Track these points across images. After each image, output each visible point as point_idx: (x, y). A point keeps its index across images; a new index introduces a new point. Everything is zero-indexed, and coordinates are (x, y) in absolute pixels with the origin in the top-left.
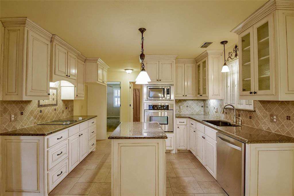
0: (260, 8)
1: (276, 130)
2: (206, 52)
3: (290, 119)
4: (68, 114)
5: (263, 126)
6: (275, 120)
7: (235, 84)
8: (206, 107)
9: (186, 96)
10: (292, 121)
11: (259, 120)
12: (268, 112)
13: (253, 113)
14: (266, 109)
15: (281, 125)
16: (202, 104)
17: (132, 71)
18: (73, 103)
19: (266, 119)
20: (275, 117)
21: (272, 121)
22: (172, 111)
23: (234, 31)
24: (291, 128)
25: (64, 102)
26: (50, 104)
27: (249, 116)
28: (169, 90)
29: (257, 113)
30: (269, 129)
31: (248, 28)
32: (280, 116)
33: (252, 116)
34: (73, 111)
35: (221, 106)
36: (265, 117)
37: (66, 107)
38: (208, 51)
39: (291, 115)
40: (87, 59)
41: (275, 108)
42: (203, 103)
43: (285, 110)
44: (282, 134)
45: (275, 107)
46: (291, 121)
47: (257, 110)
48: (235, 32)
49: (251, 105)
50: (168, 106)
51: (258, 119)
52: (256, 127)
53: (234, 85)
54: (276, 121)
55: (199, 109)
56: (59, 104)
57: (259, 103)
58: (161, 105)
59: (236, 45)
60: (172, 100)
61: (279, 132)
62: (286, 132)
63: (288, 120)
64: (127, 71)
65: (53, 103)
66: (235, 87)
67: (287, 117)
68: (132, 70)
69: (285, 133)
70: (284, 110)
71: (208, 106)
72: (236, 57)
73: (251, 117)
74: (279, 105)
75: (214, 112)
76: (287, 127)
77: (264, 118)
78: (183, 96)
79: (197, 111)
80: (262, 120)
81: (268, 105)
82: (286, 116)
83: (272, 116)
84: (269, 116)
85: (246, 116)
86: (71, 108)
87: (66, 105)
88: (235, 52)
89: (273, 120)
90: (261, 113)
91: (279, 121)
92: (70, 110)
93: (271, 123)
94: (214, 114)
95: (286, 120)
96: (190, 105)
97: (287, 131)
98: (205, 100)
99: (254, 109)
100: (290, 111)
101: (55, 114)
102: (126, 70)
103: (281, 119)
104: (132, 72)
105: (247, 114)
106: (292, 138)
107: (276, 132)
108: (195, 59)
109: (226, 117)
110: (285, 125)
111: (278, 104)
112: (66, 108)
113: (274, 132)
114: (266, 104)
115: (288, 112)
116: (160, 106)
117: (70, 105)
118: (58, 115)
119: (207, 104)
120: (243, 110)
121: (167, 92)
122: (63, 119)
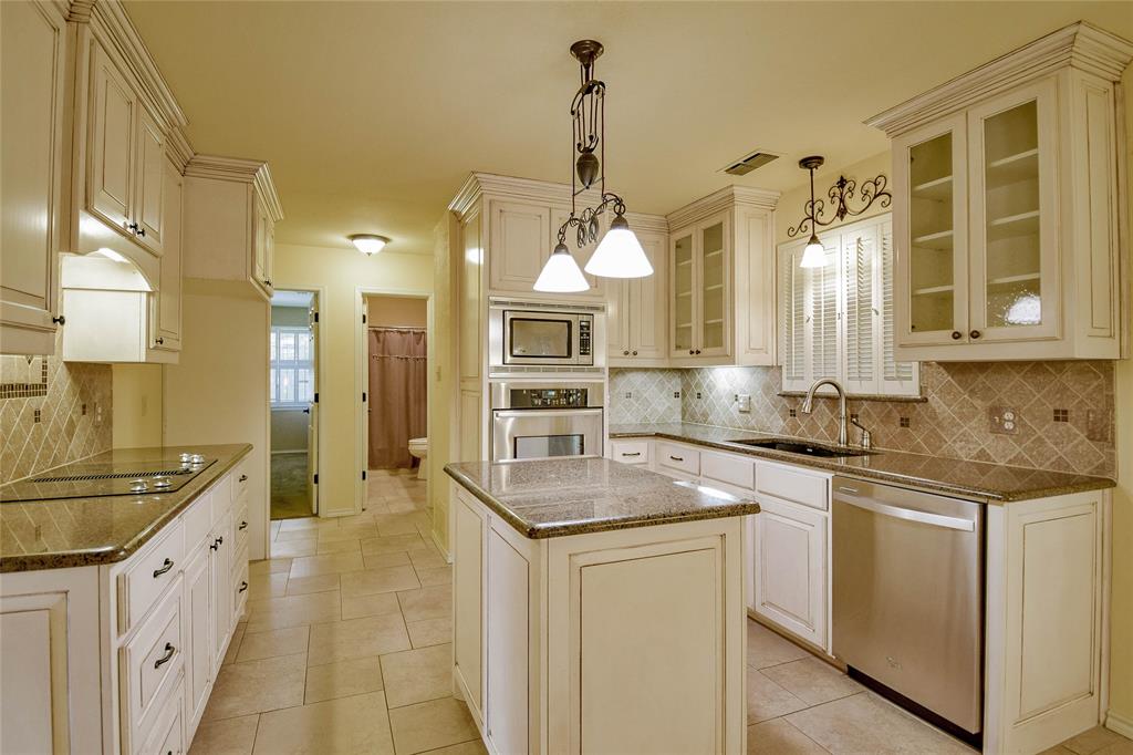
0: (1013, 53)
1: (1012, 457)
2: (728, 192)
3: (1066, 420)
4: (90, 442)
5: (958, 445)
6: (1009, 426)
7: (838, 311)
8: (692, 396)
9: (635, 354)
10: (1076, 424)
11: (943, 429)
12: (979, 402)
13: (914, 407)
14: (972, 393)
15: (1033, 438)
16: (676, 383)
17: (381, 244)
18: (111, 382)
19: (973, 424)
20: (1008, 416)
21: (997, 429)
22: (600, 411)
23: (877, 122)
24: (1071, 445)
25: (73, 377)
26: (15, 381)
27: (897, 416)
28: (588, 328)
29: (933, 405)
30: (982, 455)
31: (943, 116)
32: (1029, 410)
33: (913, 416)
34: (111, 423)
35: (767, 389)
36: (965, 418)
37: (81, 403)
38: (737, 190)
39: (1070, 406)
40: (199, 158)
41: (1009, 386)
42: (679, 381)
43: (1049, 392)
44: (1037, 468)
45: (1008, 383)
46: (1069, 424)
47: (934, 399)
48: (881, 127)
49: (910, 379)
50: (584, 392)
51: (938, 425)
52: (927, 452)
53: (835, 314)
54: (1015, 427)
55: (668, 404)
56: (55, 386)
57: (944, 372)
58: (558, 391)
59: (842, 177)
60: (598, 370)
61: (1026, 461)
62: (1053, 459)
63: (1060, 423)
64: (358, 243)
65: (27, 377)
66: (838, 322)
67: (1056, 411)
68: (386, 240)
69: (1048, 463)
70: (1044, 391)
71: (704, 391)
72: (842, 218)
73: (907, 420)
74: (1024, 377)
75: (736, 414)
76: (1056, 444)
77: (965, 422)
78: (626, 353)
79: (661, 409)
80: (954, 429)
81: (981, 377)
82: (1052, 409)
83: (995, 411)
84: (983, 415)
85: (886, 420)
86: (103, 410)
87: (82, 392)
88: (837, 200)
89: (1001, 425)
90: (949, 406)
91: (1025, 425)
92: (99, 419)
93: (992, 437)
94: (732, 421)
95: (1052, 422)
96: (638, 391)
97: (1056, 457)
98: (688, 370)
99: (921, 394)
100: (1069, 393)
101: (36, 440)
102: (354, 237)
103: (1031, 421)
104: (383, 250)
105: (890, 411)
106: (1074, 476)
107: (1010, 462)
108: (666, 217)
109: (795, 428)
110: (1049, 438)
111: (1018, 373)
112: (84, 407)
113: (1002, 464)
114: (972, 376)
115: (1058, 396)
116: (553, 393)
117: (98, 394)
118: (48, 447)
119: (698, 385)
120: (873, 399)
121: (582, 334)
122: (73, 466)
